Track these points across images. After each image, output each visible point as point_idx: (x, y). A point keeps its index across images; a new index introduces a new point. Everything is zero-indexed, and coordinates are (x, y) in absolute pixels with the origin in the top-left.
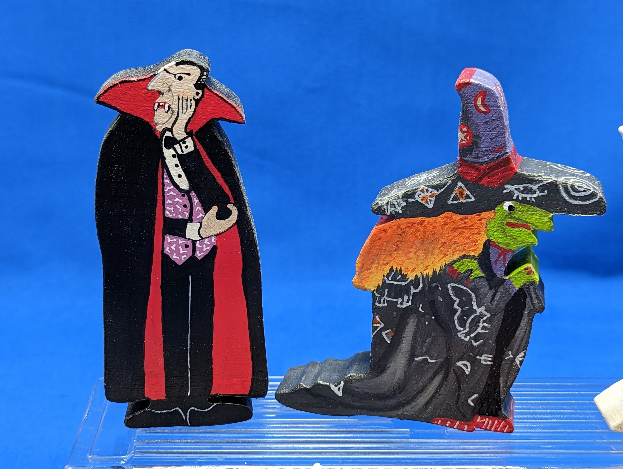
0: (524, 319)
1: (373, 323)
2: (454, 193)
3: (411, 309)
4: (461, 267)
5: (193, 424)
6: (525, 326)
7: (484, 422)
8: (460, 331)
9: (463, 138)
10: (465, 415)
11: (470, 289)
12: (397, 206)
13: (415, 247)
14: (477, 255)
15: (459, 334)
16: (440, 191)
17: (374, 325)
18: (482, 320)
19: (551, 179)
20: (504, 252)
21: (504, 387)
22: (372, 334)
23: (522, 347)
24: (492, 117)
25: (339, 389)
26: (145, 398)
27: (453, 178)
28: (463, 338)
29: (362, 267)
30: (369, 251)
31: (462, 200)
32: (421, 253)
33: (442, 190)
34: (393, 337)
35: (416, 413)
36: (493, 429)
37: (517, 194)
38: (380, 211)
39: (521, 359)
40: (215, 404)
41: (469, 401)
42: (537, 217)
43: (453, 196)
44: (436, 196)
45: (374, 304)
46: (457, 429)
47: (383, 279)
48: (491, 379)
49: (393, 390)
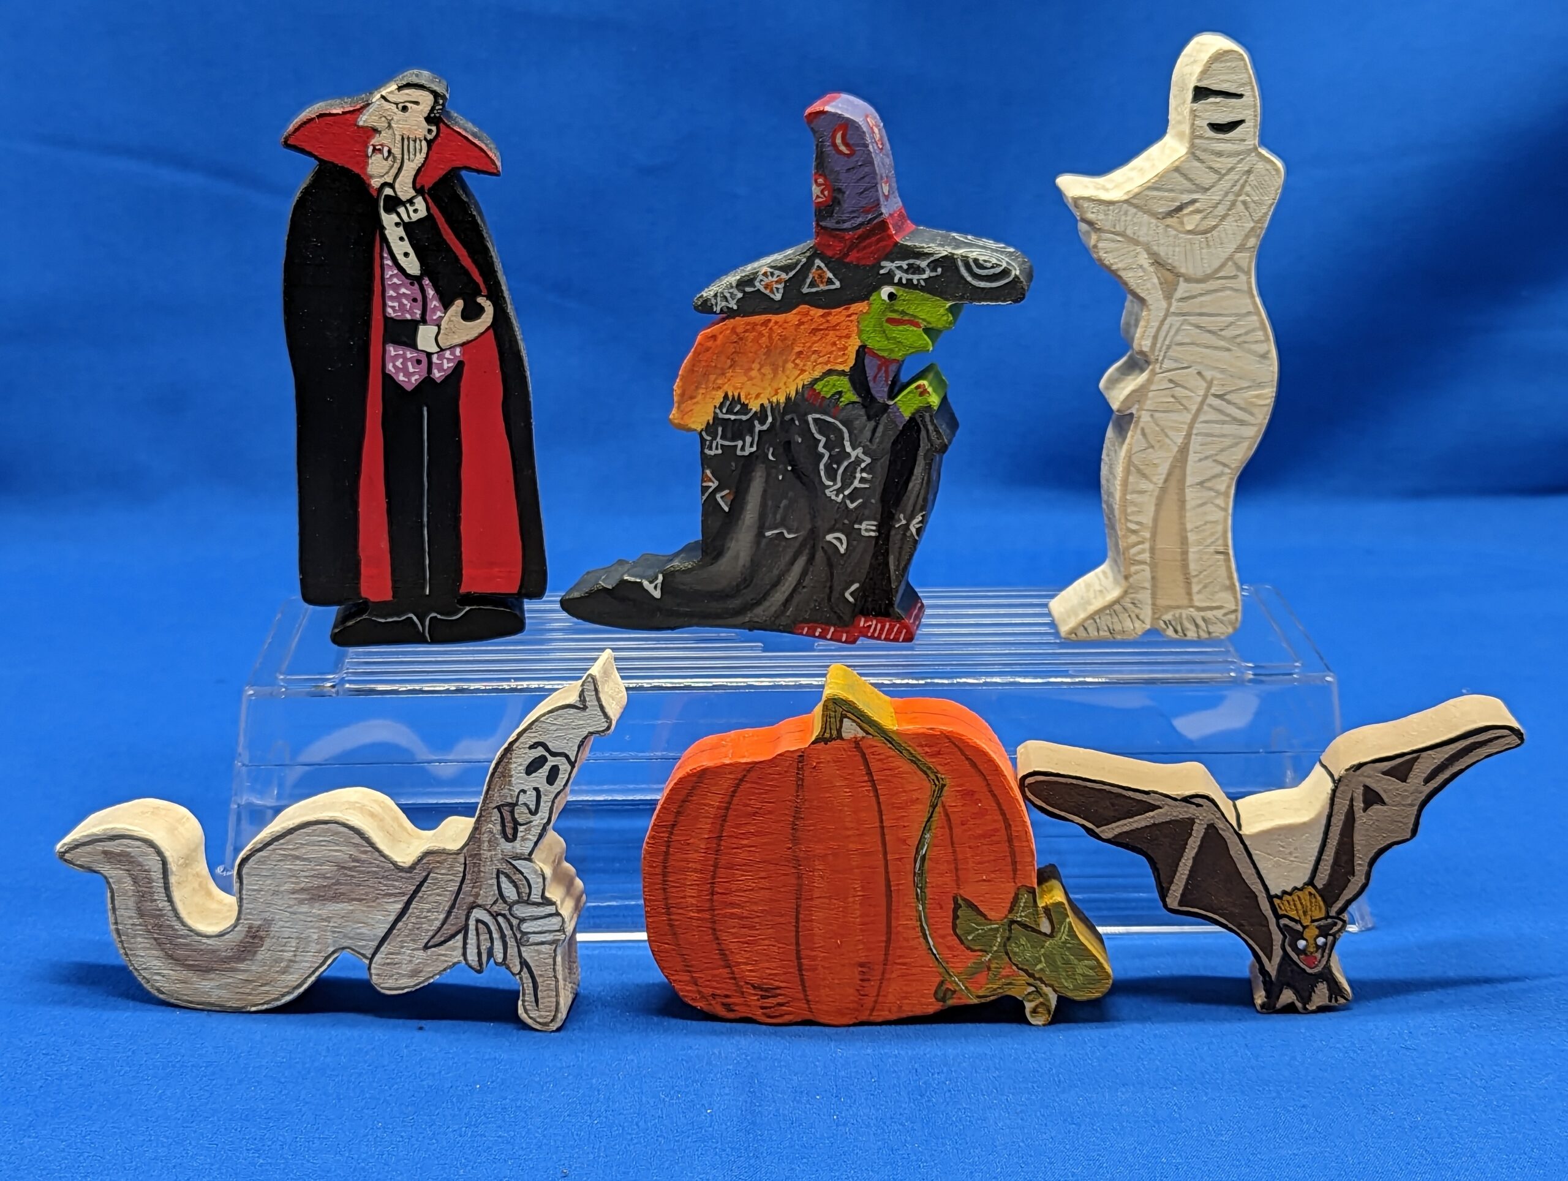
0: (919, 466)
1: (703, 481)
2: (811, 276)
3: (757, 457)
4: (825, 389)
5: (434, 641)
6: (921, 475)
7: (870, 626)
8: (829, 487)
9: (819, 194)
10: (842, 618)
11: (840, 422)
12: (729, 299)
13: (758, 361)
14: (847, 369)
15: (827, 492)
16: (791, 274)
17: (705, 484)
18: (859, 469)
19: (944, 251)
20: (886, 362)
21: (895, 570)
22: (702, 498)
23: (918, 507)
24: (857, 161)
25: (655, 588)
26: (361, 598)
27: (808, 254)
28: (833, 497)
29: (682, 395)
30: (691, 370)
31: (823, 287)
32: (767, 370)
33: (793, 272)
34: (732, 501)
35: (770, 619)
36: (883, 637)
37: (898, 275)
38: (706, 307)
39: (918, 526)
40: (468, 608)
41: (847, 595)
42: (928, 309)
43: (808, 281)
44: (786, 282)
45: (702, 452)
46: (831, 639)
47: (715, 413)
48: (877, 559)
49: (735, 583)
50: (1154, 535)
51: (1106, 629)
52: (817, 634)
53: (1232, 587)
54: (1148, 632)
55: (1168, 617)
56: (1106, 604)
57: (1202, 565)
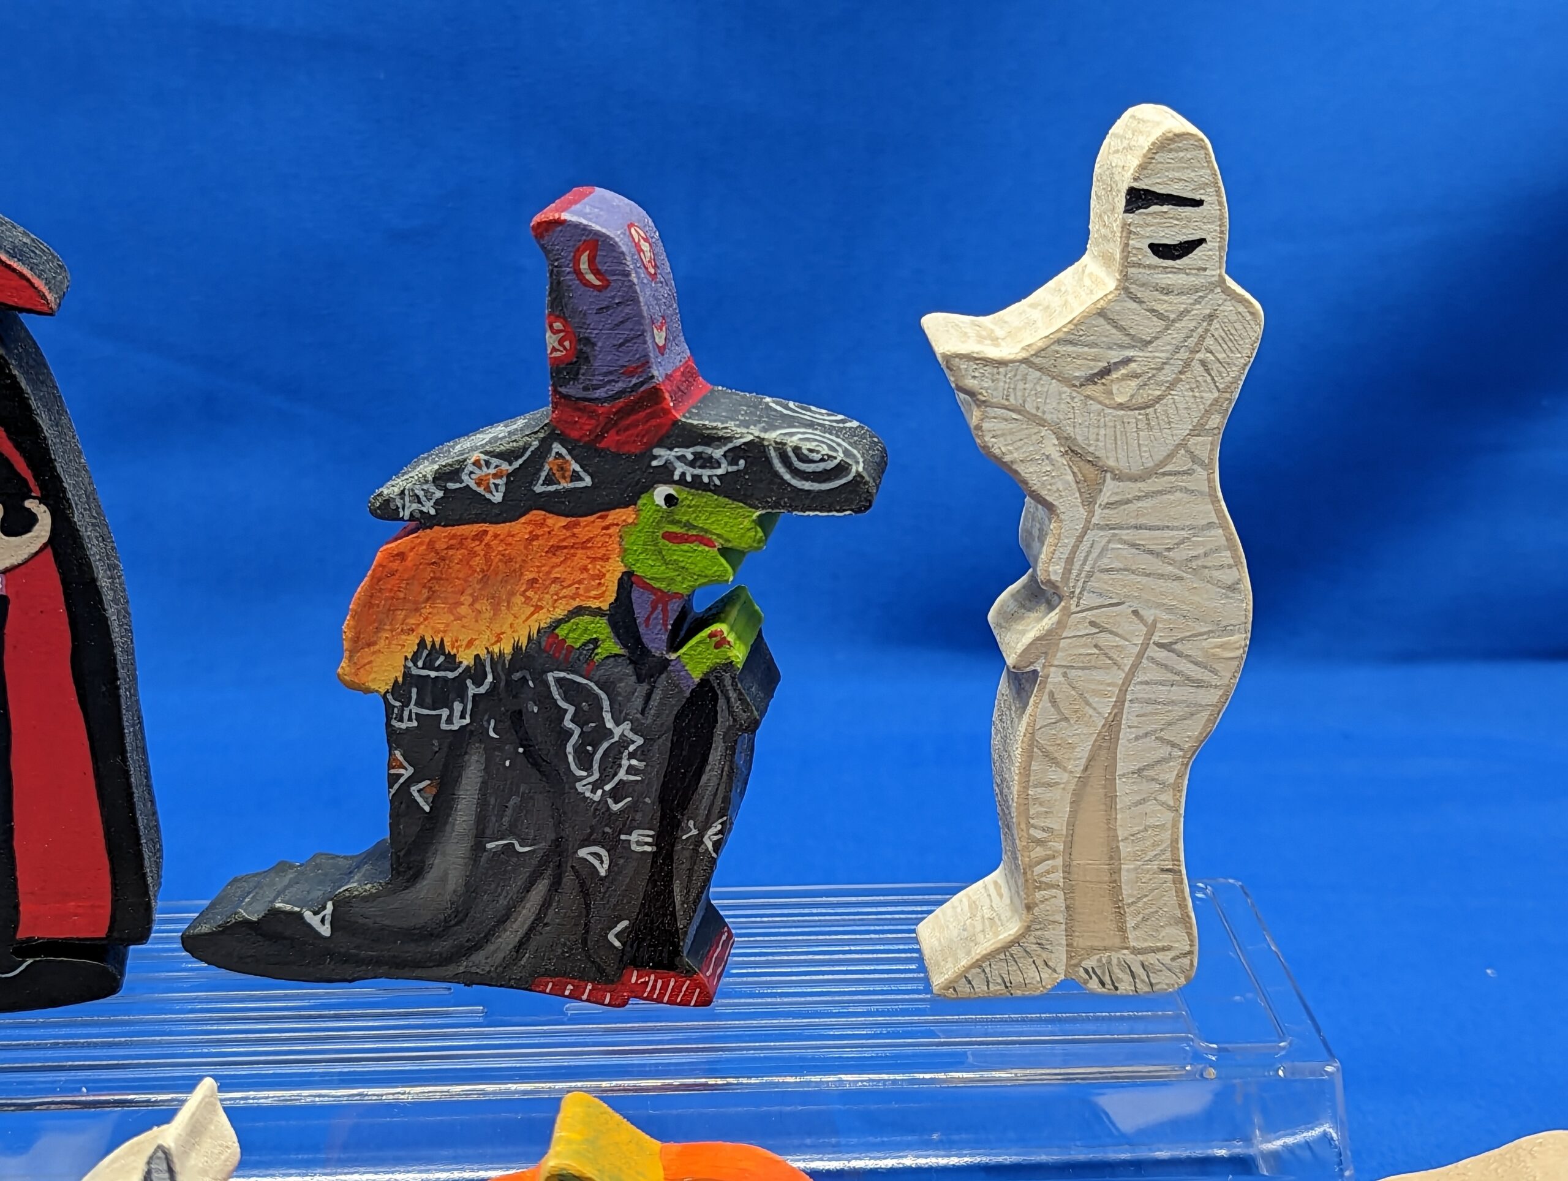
0: (716, 749)
1: (390, 767)
2: (547, 467)
3: (472, 732)
4: (574, 635)
6: (720, 763)
7: (646, 983)
8: (581, 779)
9: (556, 345)
10: (604, 970)
11: (597, 684)
12: (423, 499)
13: (469, 591)
14: (605, 606)
15: (578, 785)
16: (517, 464)
17: (392, 771)
18: (626, 753)
19: (748, 434)
20: (662, 598)
21: (683, 903)
22: (389, 792)
23: (716, 811)
24: (613, 297)
25: (323, 921)
27: (541, 435)
28: (588, 794)
29: (356, 640)
30: (368, 603)
31: (565, 485)
32: (483, 605)
33: (520, 461)
34: (435, 797)
35: (496, 969)
36: (666, 999)
37: (680, 468)
38: (387, 511)
39: (716, 838)
41: (611, 937)
42: (726, 519)
43: (543, 474)
44: (509, 475)
45: (388, 724)
46: (587, 1000)
47: (405, 666)
48: (655, 886)
49: (442, 917)
50: (1070, 844)
51: (999, 981)
52: (567, 993)
53: (1185, 920)
54: (1061, 985)
55: (1089, 963)
56: (999, 945)
57: (1140, 888)
